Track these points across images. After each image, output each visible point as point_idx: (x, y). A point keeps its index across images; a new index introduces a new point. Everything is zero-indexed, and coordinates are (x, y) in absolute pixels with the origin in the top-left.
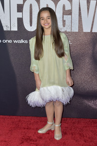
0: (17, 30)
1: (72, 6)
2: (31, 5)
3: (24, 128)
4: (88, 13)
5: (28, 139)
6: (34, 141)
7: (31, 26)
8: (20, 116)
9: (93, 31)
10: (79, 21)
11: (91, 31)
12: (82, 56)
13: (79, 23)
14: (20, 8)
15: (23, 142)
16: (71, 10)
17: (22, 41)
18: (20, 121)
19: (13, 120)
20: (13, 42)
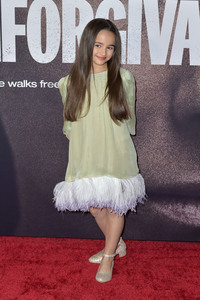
0: (14, 60)
1: (127, 13)
2: (43, 10)
3: (31, 262)
4: (161, 25)
5: (37, 283)
6: (49, 288)
7: (44, 52)
8: (23, 237)
9: (171, 63)
10: (142, 42)
11: (168, 62)
12: (149, 114)
13: (142, 47)
14: (21, 16)
15: (27, 291)
16: (126, 20)
17: (25, 84)
18: (21, 247)
19: (8, 245)
20: (7, 85)
